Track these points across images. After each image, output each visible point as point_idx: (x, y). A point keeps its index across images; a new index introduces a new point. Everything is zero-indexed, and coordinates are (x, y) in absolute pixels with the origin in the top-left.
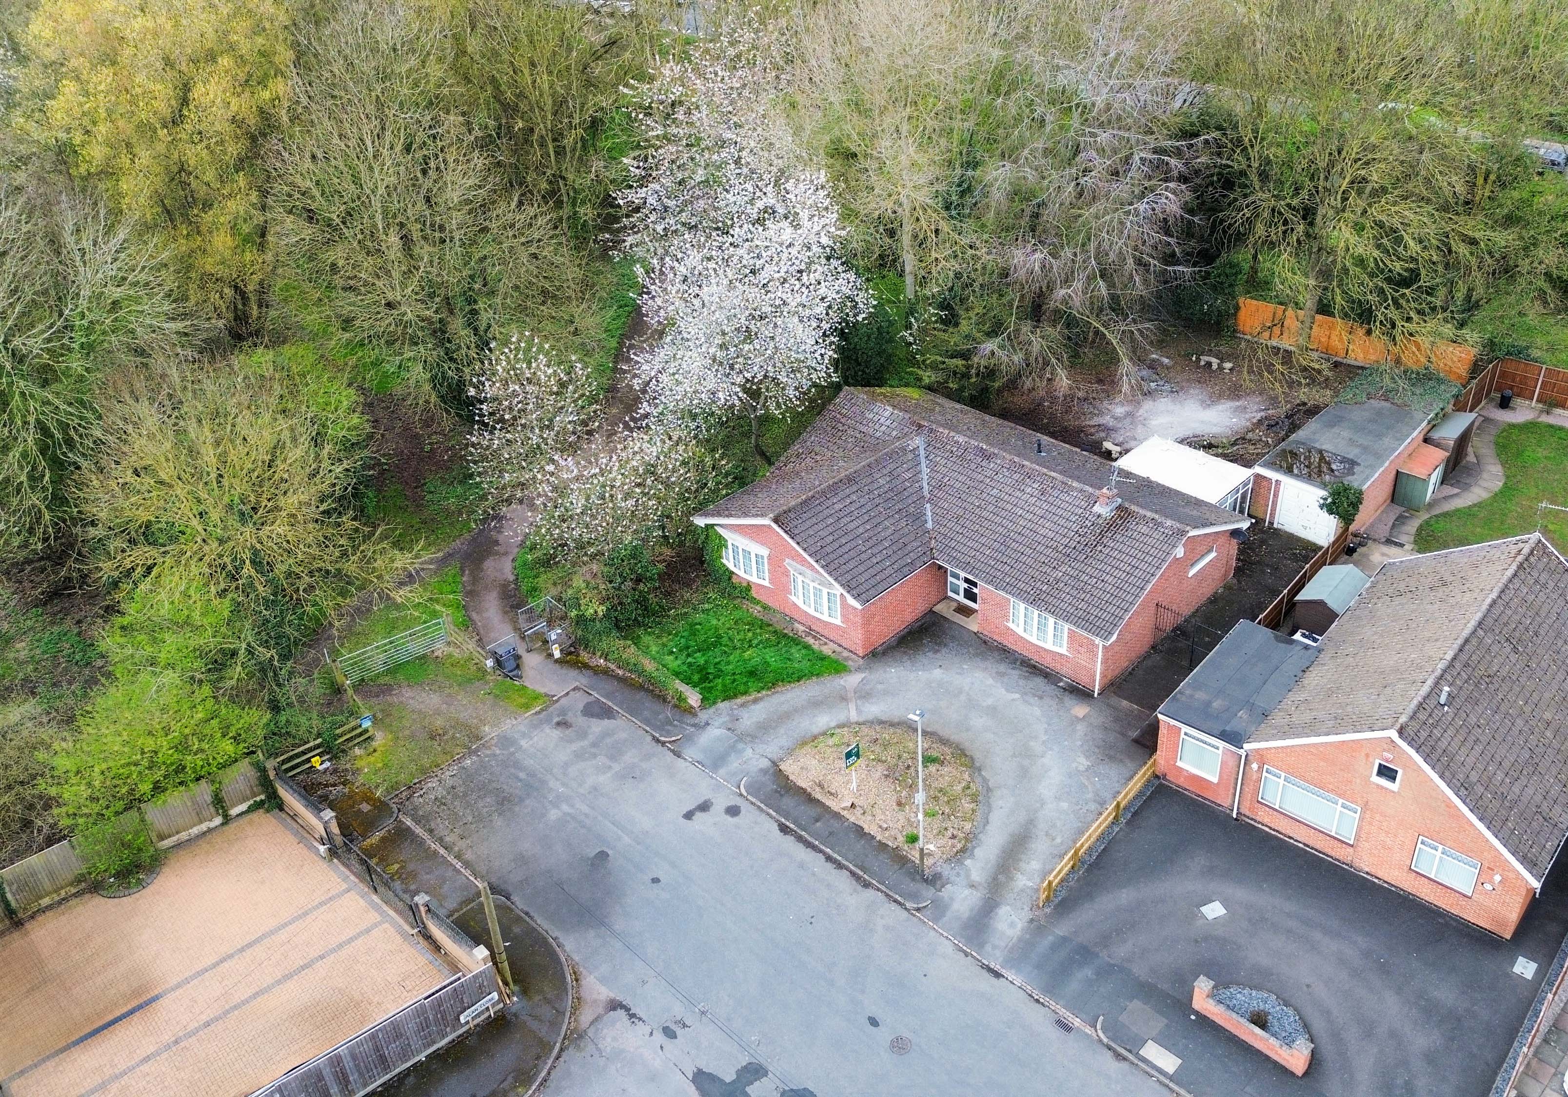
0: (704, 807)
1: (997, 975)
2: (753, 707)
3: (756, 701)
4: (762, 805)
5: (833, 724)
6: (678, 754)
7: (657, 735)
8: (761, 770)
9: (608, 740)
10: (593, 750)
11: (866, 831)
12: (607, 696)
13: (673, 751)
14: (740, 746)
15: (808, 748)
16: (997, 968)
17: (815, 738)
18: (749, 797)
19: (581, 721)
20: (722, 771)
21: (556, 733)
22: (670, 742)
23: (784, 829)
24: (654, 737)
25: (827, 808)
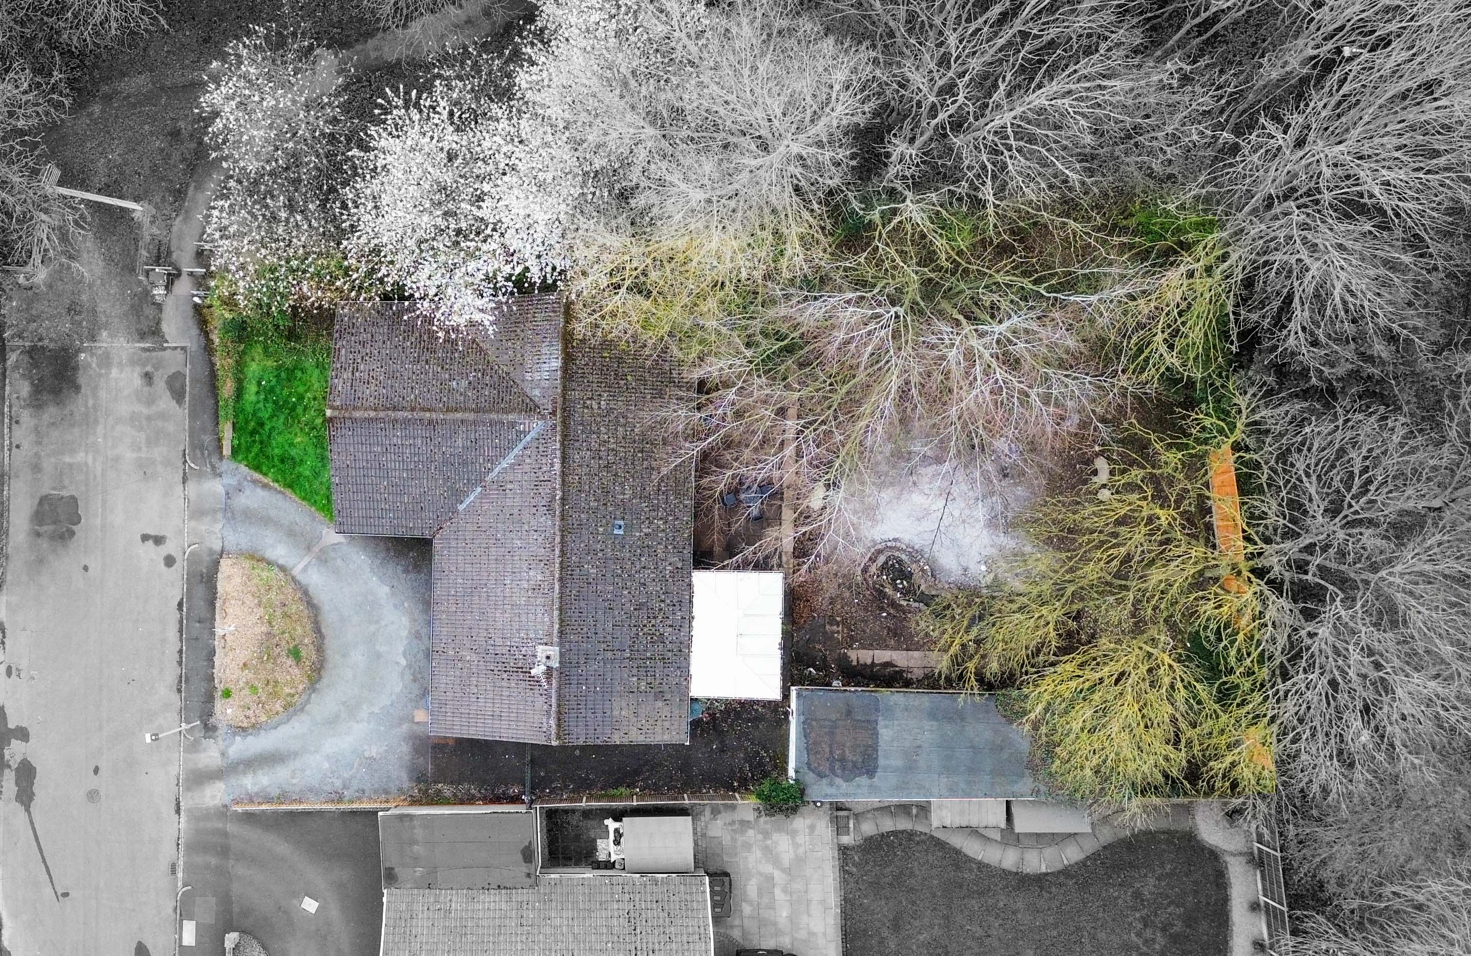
0: (159, 540)
1: (178, 811)
2: (259, 490)
3: (265, 486)
4: (185, 576)
5: (281, 562)
6: (185, 480)
7: (187, 452)
8: (210, 549)
9: (160, 423)
10: (144, 423)
11: (215, 659)
12: (191, 381)
13: (185, 473)
14: (220, 516)
15: (247, 564)
16: (182, 808)
17: (261, 559)
18: (186, 562)
19: (160, 385)
20: (193, 523)
21: (138, 382)
22: (189, 465)
23: (180, 605)
24: (185, 450)
25: (213, 619)
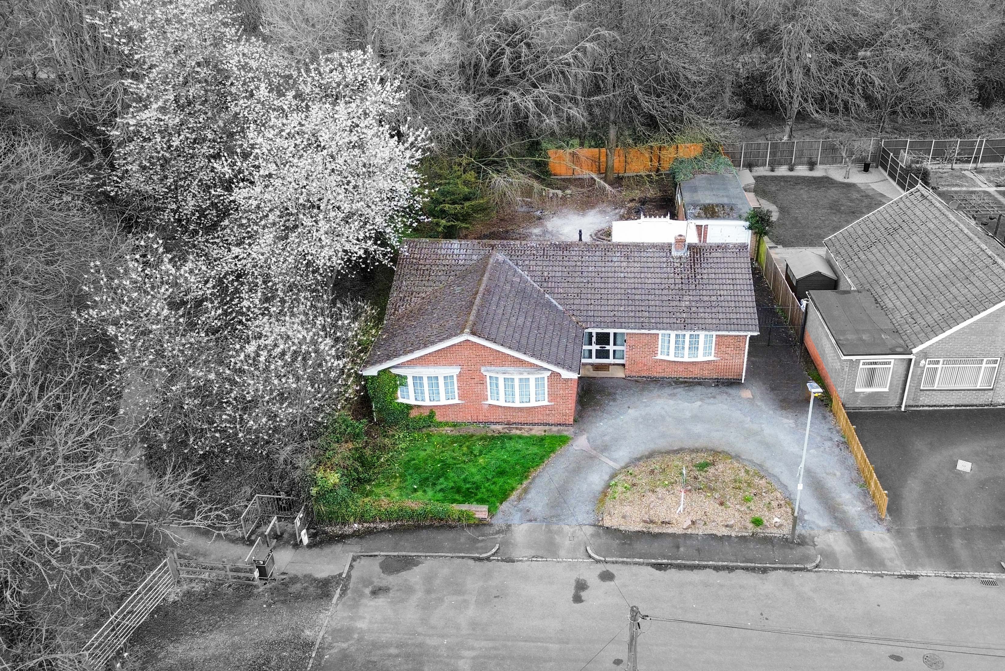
0: (581, 586)
1: (915, 577)
2: (529, 496)
3: (526, 491)
4: (625, 559)
5: (606, 477)
6: (511, 560)
7: (477, 555)
8: (592, 535)
9: (437, 582)
10: (433, 596)
11: (719, 534)
12: (395, 550)
13: (502, 560)
14: (555, 527)
15: (609, 503)
16: (908, 572)
17: (604, 493)
18: (607, 559)
19: (391, 580)
20: (562, 553)
21: (381, 601)
22: (493, 555)
23: (659, 567)
24: (474, 559)
25: (673, 535)
